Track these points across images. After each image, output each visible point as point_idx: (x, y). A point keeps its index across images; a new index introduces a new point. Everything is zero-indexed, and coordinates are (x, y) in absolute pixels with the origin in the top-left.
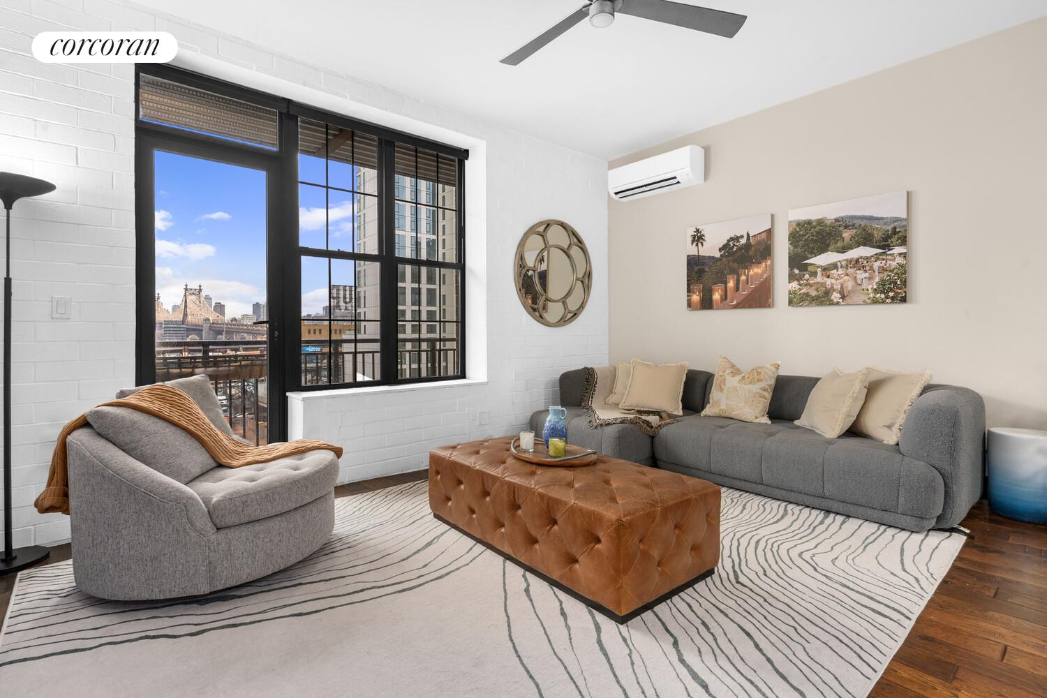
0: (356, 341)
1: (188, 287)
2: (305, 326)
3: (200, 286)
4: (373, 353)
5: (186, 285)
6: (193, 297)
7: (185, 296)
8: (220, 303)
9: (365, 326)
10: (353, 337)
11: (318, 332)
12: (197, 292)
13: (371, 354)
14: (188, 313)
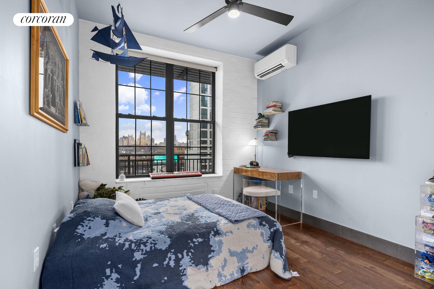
5: (141, 132)
6: (143, 136)
7: (140, 135)
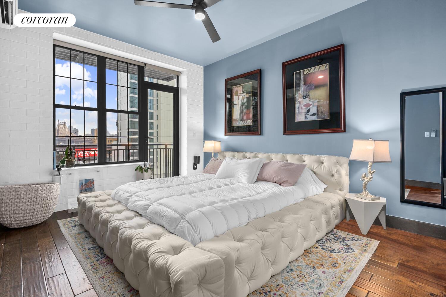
0: (118, 145)
1: (59, 122)
2: (107, 139)
3: (65, 121)
4: (123, 150)
8: (76, 129)
9: (120, 139)
10: (117, 144)
11: (110, 141)
12: (63, 124)
13: (123, 151)
14: (59, 133)
